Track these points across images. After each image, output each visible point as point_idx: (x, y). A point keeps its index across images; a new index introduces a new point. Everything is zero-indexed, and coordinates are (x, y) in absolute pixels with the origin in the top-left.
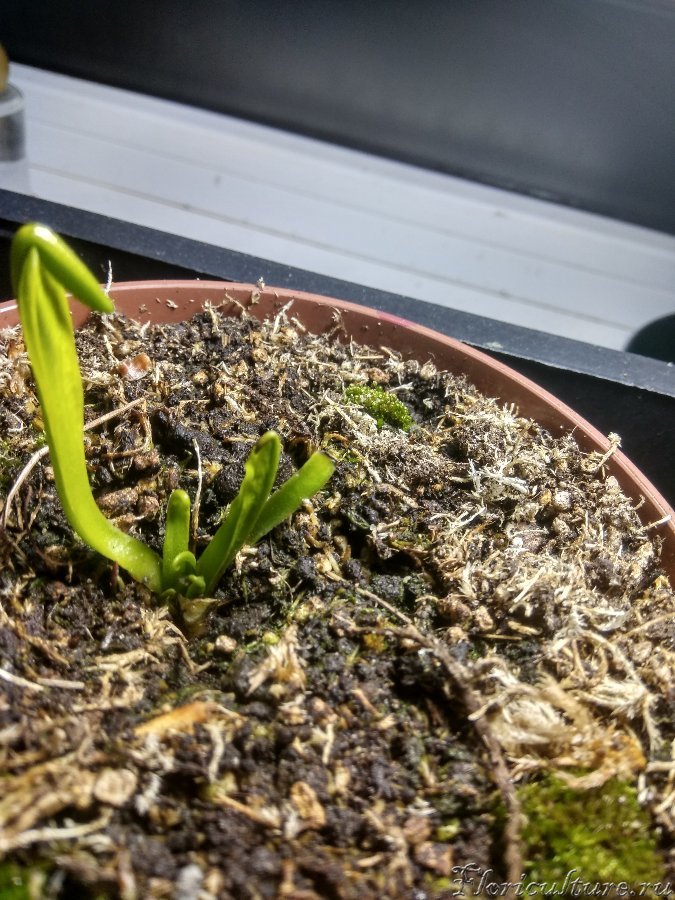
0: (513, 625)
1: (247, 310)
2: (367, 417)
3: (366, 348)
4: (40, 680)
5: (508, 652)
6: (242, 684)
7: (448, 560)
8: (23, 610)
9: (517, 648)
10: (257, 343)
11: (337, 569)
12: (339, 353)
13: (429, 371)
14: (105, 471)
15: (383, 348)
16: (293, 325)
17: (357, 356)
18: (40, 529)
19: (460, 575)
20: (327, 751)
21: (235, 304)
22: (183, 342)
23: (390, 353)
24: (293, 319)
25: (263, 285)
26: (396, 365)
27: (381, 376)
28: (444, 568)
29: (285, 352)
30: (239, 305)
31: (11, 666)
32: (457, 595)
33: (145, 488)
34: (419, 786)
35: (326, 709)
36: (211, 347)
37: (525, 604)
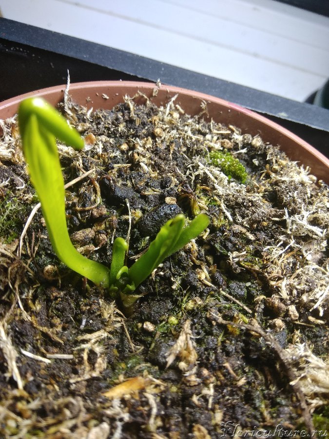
0: (311, 318)
1: (150, 100)
2: (222, 175)
3: (220, 125)
4: (48, 355)
5: (307, 333)
6: (162, 360)
7: (273, 275)
8: (35, 308)
9: (313, 332)
10: (156, 123)
11: (209, 277)
12: (204, 128)
13: (257, 142)
14: (75, 218)
15: (231, 127)
16: (177, 109)
17: (215, 131)
18: (40, 256)
19: (280, 285)
20: (211, 401)
21: (143, 97)
22: (113, 123)
23: (234, 129)
24: (177, 106)
25: (160, 84)
26: (238, 137)
27: (229, 144)
28: (270, 279)
29: (173, 129)
30: (146, 97)
31: (31, 348)
32: (278, 296)
33: (99, 228)
34: (261, 420)
35: (209, 375)
36: (129, 126)
37: (319, 307)
